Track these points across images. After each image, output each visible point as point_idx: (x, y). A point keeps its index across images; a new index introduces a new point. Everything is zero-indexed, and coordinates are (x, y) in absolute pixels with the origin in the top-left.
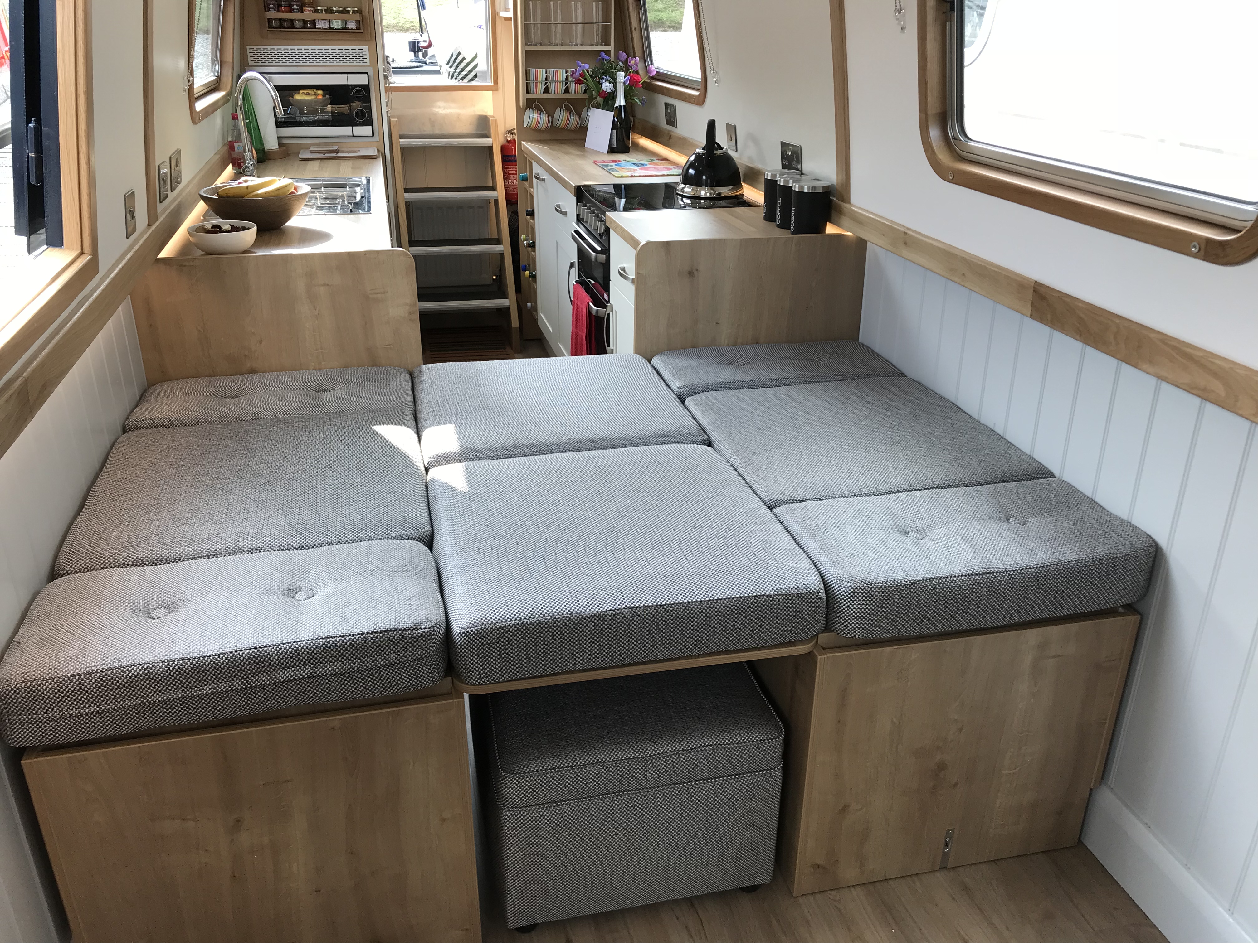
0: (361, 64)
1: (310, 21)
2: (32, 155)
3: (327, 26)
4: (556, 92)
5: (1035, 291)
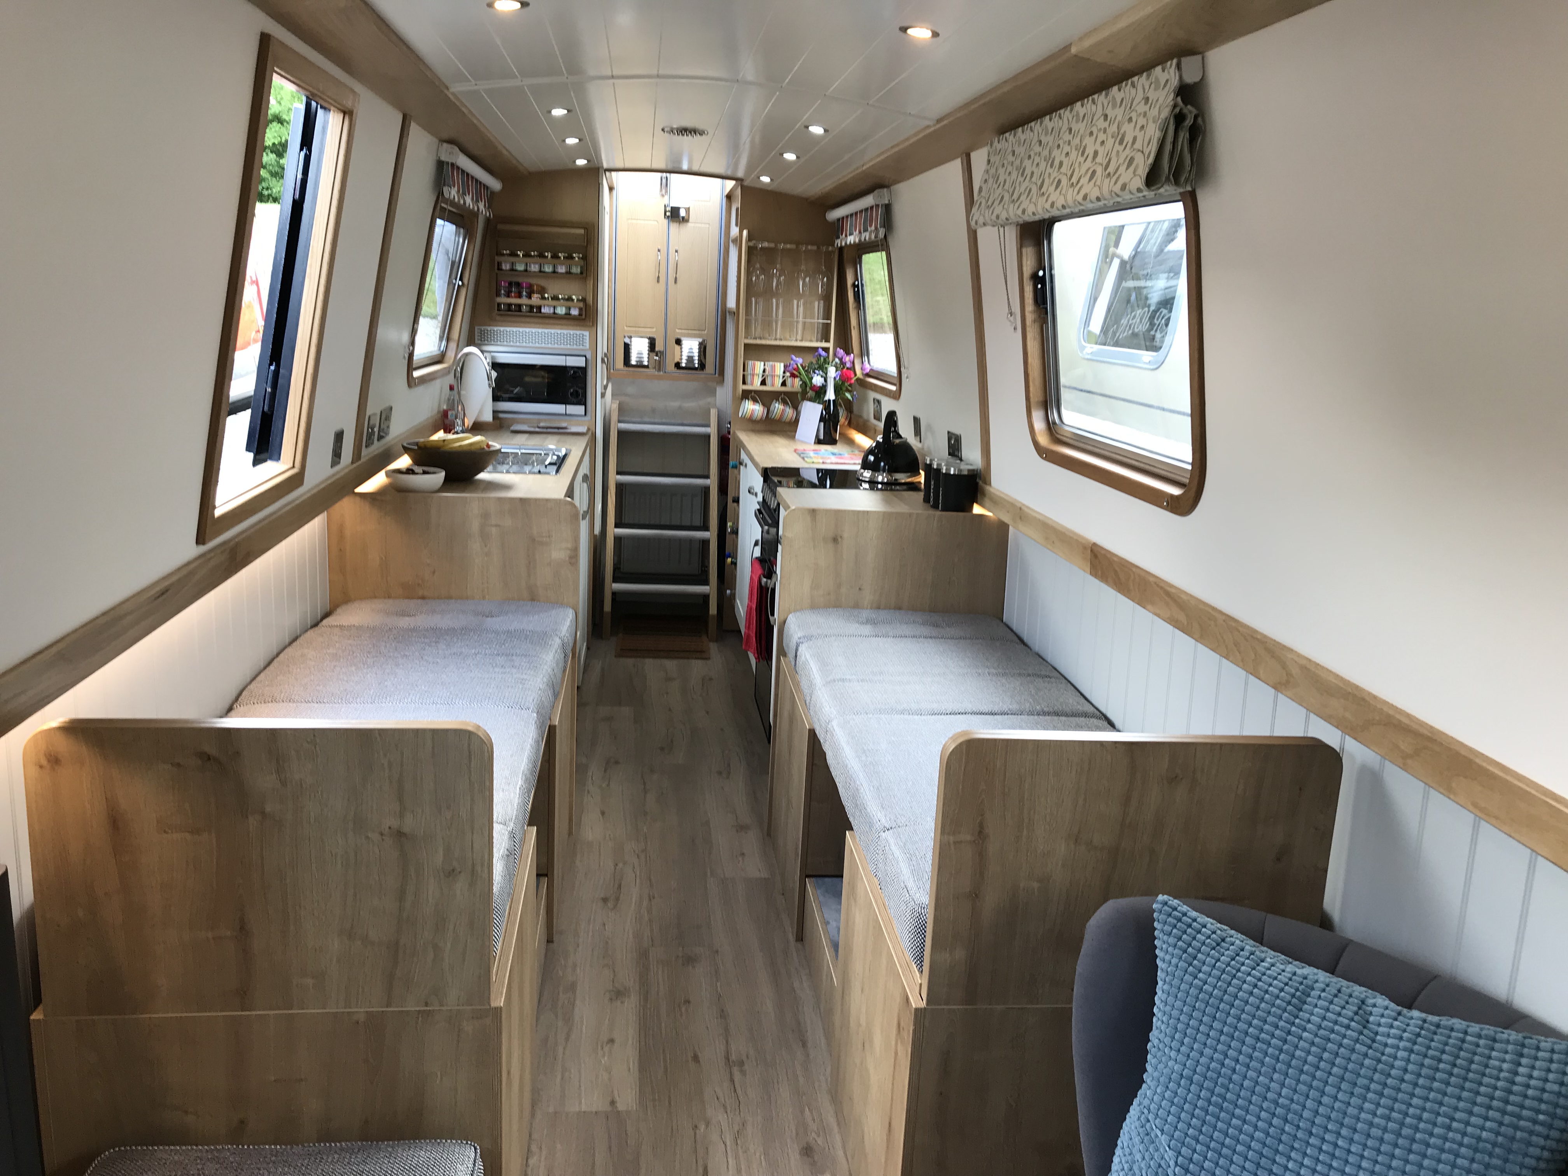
0: (581, 347)
1: (536, 307)
2: (269, 390)
3: (552, 312)
4: (773, 385)
5: (1091, 551)
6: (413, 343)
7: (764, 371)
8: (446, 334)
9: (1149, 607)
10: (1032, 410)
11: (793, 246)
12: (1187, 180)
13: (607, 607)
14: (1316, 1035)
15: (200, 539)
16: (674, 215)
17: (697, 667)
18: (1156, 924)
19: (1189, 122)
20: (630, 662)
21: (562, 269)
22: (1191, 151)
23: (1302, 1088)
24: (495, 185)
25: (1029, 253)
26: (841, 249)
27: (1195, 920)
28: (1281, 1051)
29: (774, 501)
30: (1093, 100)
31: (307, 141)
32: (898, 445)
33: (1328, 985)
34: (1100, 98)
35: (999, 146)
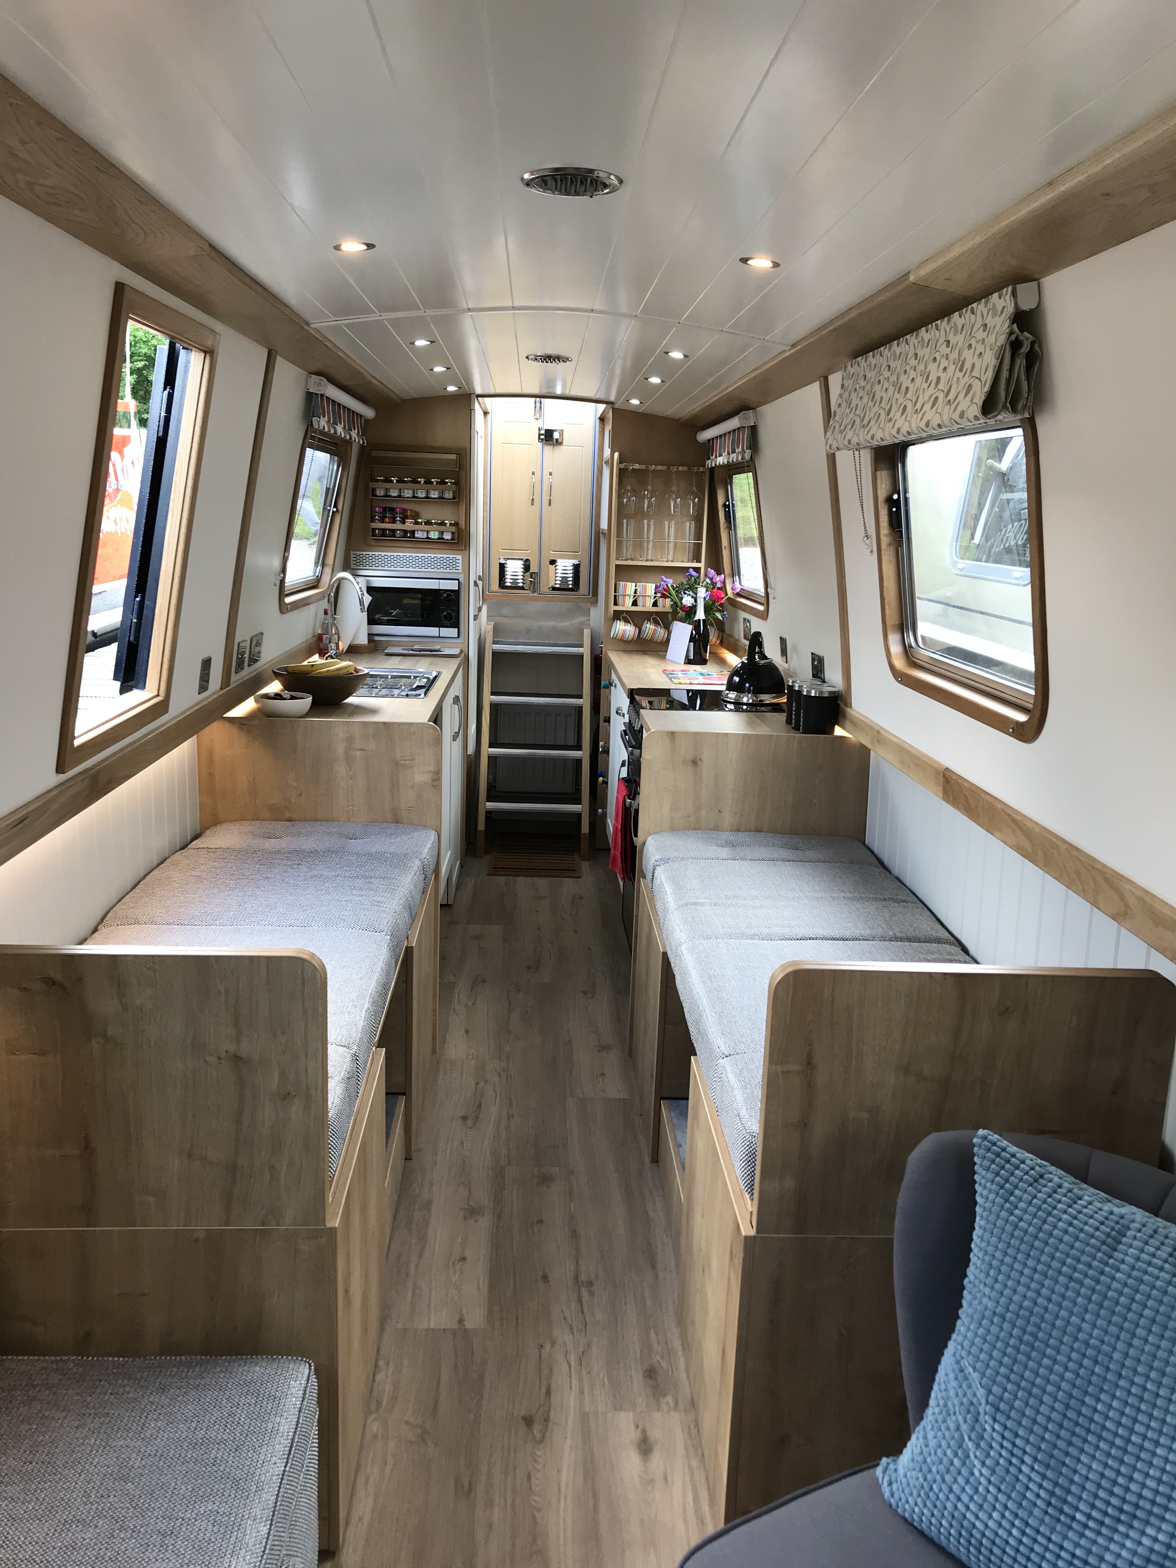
0: (454, 571)
1: (410, 531)
2: (135, 621)
3: (425, 536)
4: (644, 606)
5: (944, 776)
6: (284, 570)
7: (635, 592)
8: (321, 560)
9: (997, 834)
10: (889, 633)
11: (664, 468)
12: (1024, 407)
13: (481, 826)
14: (1129, 1276)
15: (60, 768)
16: (548, 437)
17: (568, 886)
18: (976, 1159)
19: (1025, 349)
20: (502, 880)
21: (434, 494)
22: (1028, 378)
23: (1113, 1329)
24: (368, 412)
25: (884, 477)
26: (712, 470)
27: (1013, 1156)
28: (1093, 1290)
29: (638, 723)
30: (937, 325)
31: (170, 380)
32: (764, 666)
33: (1144, 1226)
34: (943, 324)
35: (852, 371)
